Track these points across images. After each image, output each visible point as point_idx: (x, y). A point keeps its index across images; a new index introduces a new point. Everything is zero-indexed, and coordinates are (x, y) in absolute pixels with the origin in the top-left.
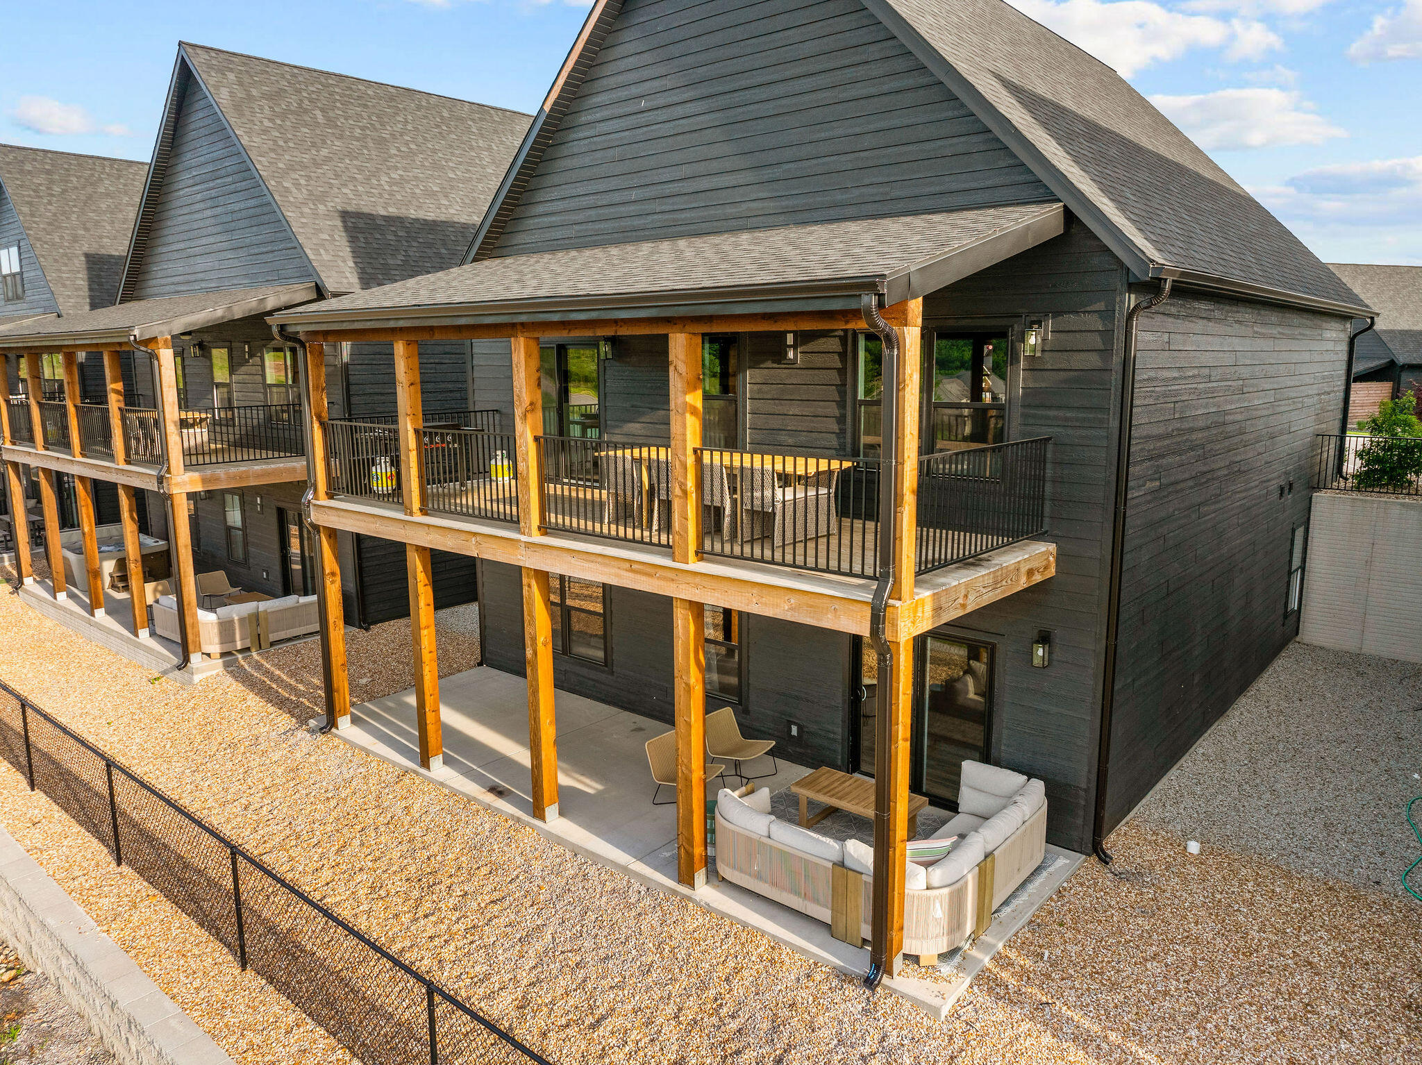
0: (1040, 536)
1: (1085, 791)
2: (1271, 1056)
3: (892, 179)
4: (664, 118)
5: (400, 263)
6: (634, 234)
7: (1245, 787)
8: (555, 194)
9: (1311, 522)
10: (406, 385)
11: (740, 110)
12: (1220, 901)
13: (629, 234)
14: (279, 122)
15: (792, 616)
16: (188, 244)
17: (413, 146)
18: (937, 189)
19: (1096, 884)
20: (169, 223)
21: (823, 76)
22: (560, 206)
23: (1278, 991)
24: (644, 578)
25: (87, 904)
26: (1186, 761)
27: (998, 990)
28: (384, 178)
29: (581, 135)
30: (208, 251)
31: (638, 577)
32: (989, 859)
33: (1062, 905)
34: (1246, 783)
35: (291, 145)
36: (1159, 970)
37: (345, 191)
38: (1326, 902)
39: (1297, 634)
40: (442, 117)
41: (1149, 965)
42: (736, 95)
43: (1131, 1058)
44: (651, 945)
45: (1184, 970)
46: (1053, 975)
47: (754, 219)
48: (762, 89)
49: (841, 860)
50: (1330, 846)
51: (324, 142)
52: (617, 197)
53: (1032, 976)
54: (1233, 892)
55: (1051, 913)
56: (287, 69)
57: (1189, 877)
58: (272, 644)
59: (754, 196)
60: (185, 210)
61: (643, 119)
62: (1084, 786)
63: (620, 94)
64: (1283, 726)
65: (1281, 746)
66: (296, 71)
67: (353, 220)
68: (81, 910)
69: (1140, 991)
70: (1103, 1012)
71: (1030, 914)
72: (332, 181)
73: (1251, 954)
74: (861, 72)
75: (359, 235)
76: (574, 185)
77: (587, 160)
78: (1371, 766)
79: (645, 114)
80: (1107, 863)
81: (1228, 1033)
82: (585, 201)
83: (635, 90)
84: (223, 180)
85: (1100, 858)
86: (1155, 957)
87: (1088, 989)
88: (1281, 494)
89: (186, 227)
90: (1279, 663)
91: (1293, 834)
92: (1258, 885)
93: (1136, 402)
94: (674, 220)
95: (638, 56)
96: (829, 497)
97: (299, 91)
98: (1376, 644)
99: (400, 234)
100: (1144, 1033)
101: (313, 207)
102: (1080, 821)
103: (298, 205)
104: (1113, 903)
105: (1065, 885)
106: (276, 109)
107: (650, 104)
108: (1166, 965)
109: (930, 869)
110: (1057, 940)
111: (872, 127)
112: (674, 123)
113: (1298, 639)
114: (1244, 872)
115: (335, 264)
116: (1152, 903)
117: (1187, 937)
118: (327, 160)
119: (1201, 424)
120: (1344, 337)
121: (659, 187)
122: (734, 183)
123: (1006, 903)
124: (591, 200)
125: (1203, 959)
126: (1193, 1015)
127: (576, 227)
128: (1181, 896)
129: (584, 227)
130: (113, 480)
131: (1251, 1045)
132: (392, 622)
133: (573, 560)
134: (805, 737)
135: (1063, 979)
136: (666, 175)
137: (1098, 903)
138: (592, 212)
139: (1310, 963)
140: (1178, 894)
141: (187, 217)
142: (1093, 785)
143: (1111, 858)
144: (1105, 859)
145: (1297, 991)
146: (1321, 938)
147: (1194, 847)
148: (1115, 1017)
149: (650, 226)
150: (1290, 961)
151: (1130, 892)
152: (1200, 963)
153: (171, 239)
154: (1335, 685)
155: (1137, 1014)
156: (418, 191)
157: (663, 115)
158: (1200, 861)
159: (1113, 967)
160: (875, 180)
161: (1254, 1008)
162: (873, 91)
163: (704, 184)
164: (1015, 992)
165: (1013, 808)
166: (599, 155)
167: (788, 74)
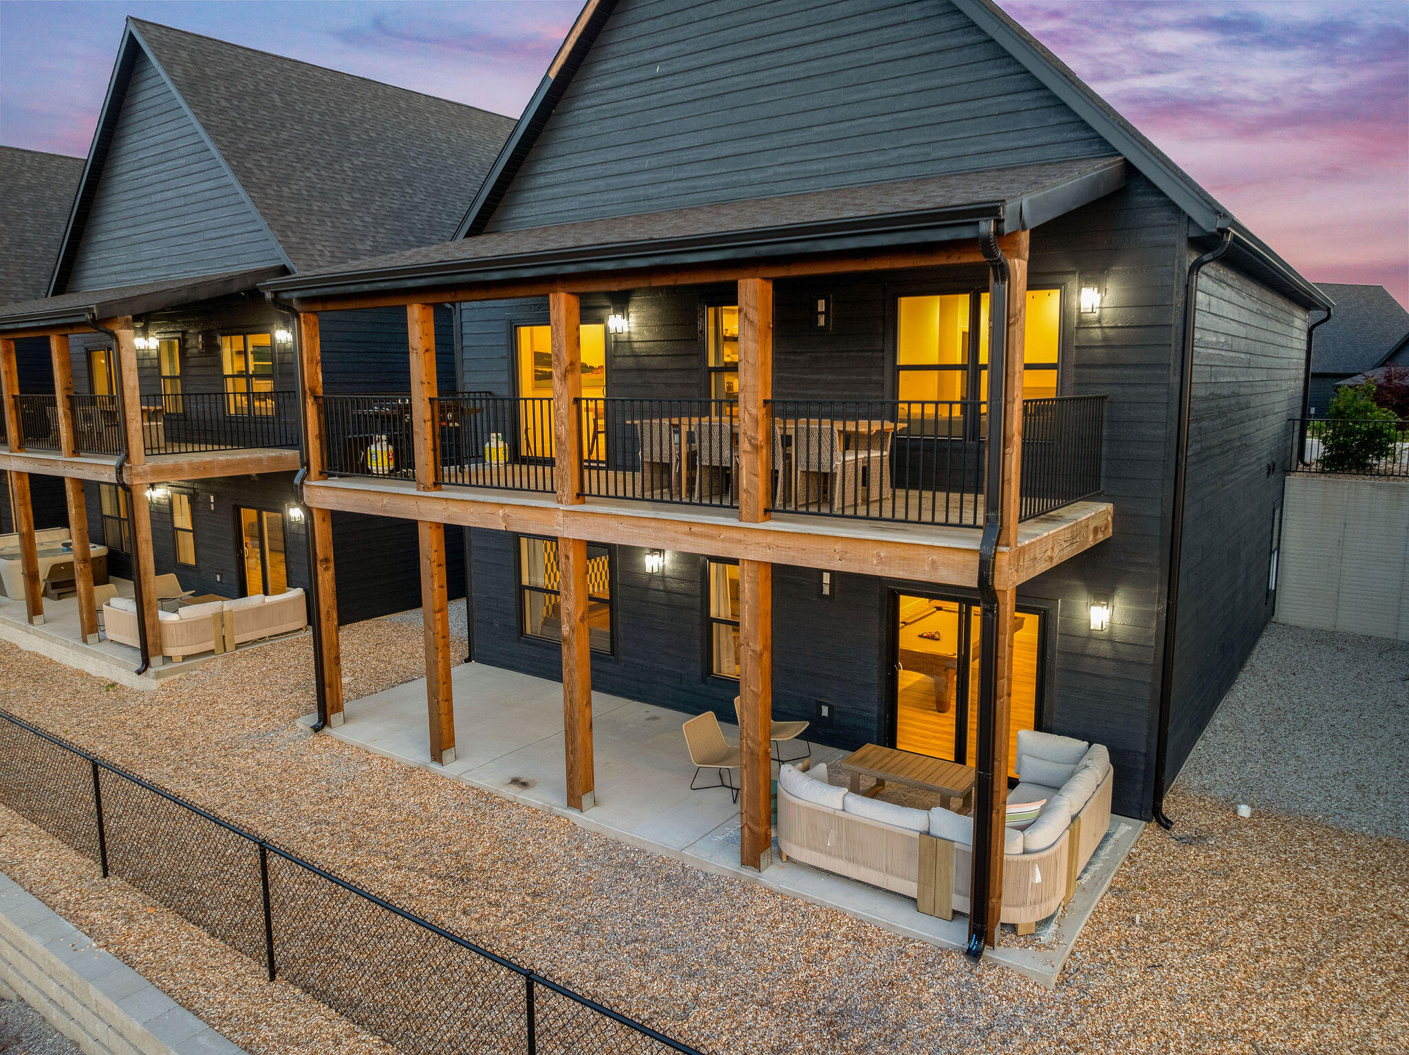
0: (1097, 497)
1: (1145, 755)
2: (1392, 1008)
3: (934, 139)
4: (682, 83)
5: (369, 248)
6: (647, 203)
7: (1269, 755)
8: (557, 165)
9: (1285, 504)
10: (421, 350)
11: (765, 73)
12: (1286, 861)
13: (642, 203)
14: (236, 103)
15: (881, 571)
16: (132, 231)
17: (373, 134)
18: (984, 148)
19: (1162, 849)
20: (110, 210)
21: (858, 36)
22: (564, 176)
23: (1375, 944)
24: (705, 541)
25: (73, 918)
26: (1207, 733)
27: (1101, 955)
28: (347, 165)
29: (587, 103)
30: (155, 237)
31: (699, 540)
32: (1076, 822)
33: (1137, 870)
34: (1270, 751)
35: (251, 126)
36: (1252, 929)
37: (308, 174)
38: (1388, 858)
39: (1273, 614)
40: (399, 108)
41: (1240, 924)
42: (761, 58)
43: (1254, 1017)
44: (723, 930)
45: (1276, 928)
46: (1151, 938)
47: (782, 184)
48: (791, 52)
49: (926, 829)
50: (1369, 806)
51: (283, 125)
52: (627, 166)
53: (1129, 940)
54: (1296, 852)
55: (1128, 878)
56: (240, 51)
57: (1249, 839)
58: (238, 646)
59: (782, 160)
60: (132, 195)
61: (657, 85)
62: (1143, 750)
63: (632, 60)
64: (1285, 698)
65: (1290, 716)
66: (250, 53)
67: (318, 204)
68: (70, 926)
69: (1241, 950)
70: (1212, 972)
71: (1109, 880)
72: (294, 164)
73: (1336, 909)
74: (899, 31)
75: (327, 219)
76: (580, 155)
77: (595, 129)
78: (1381, 731)
79: (660, 80)
80: (1168, 828)
81: (1340, 987)
82: (591, 172)
83: (648, 56)
84: (174, 162)
85: (1160, 823)
86: (1243, 916)
87: (1190, 951)
88: (1269, 473)
89: (130, 213)
90: (1262, 641)
91: (1330, 796)
92: (1317, 844)
93: (1195, 361)
94: (693, 188)
95: (652, 21)
96: (882, 460)
97: (255, 73)
98: (1349, 622)
99: (366, 219)
100: (1259, 991)
101: (276, 188)
102: (1139, 787)
103: (261, 186)
104: (1185, 866)
105: (1134, 850)
106: (232, 90)
107: (666, 70)
108: (1258, 924)
109: (1027, 832)
110: (1143, 903)
111: (912, 88)
112: (692, 88)
113: (1273, 620)
114: (1299, 832)
115: (304, 246)
116: (1222, 865)
117: (1268, 896)
118: (288, 143)
119: (1226, 392)
120: (1305, 327)
121: (676, 154)
122: (761, 147)
123: (1085, 871)
124: (599, 170)
125: (1290, 916)
126: (1301, 971)
127: (583, 199)
128: (1248, 857)
129: (590, 198)
130: (60, 474)
131: (1369, 997)
132: (361, 623)
133: (621, 527)
134: (836, 717)
135: (1161, 942)
136: (683, 142)
137: (1170, 867)
138: (601, 183)
139: (1395, 916)
140: (1244, 855)
141: (131, 203)
142: (1154, 749)
143: (1172, 823)
144: (1166, 824)
145: (1393, 943)
146: (1397, 891)
147: (1245, 811)
148: (1225, 977)
149: (666, 194)
150: (1375, 915)
151: (1198, 855)
152: (1290, 920)
153: (112, 226)
154: (1321, 661)
155: (1245, 972)
156: (381, 179)
157: (680, 80)
158: (1252, 823)
159: (1207, 928)
160: (916, 140)
161: (1358, 961)
162: (912, 51)
163: (726, 150)
164: (1119, 957)
165: (1086, 771)
166: (608, 123)
167: (819, 36)
